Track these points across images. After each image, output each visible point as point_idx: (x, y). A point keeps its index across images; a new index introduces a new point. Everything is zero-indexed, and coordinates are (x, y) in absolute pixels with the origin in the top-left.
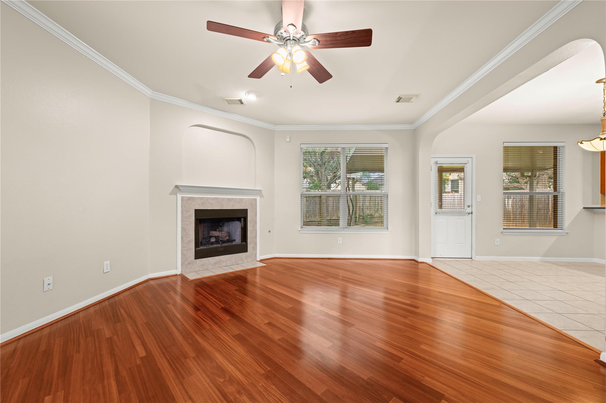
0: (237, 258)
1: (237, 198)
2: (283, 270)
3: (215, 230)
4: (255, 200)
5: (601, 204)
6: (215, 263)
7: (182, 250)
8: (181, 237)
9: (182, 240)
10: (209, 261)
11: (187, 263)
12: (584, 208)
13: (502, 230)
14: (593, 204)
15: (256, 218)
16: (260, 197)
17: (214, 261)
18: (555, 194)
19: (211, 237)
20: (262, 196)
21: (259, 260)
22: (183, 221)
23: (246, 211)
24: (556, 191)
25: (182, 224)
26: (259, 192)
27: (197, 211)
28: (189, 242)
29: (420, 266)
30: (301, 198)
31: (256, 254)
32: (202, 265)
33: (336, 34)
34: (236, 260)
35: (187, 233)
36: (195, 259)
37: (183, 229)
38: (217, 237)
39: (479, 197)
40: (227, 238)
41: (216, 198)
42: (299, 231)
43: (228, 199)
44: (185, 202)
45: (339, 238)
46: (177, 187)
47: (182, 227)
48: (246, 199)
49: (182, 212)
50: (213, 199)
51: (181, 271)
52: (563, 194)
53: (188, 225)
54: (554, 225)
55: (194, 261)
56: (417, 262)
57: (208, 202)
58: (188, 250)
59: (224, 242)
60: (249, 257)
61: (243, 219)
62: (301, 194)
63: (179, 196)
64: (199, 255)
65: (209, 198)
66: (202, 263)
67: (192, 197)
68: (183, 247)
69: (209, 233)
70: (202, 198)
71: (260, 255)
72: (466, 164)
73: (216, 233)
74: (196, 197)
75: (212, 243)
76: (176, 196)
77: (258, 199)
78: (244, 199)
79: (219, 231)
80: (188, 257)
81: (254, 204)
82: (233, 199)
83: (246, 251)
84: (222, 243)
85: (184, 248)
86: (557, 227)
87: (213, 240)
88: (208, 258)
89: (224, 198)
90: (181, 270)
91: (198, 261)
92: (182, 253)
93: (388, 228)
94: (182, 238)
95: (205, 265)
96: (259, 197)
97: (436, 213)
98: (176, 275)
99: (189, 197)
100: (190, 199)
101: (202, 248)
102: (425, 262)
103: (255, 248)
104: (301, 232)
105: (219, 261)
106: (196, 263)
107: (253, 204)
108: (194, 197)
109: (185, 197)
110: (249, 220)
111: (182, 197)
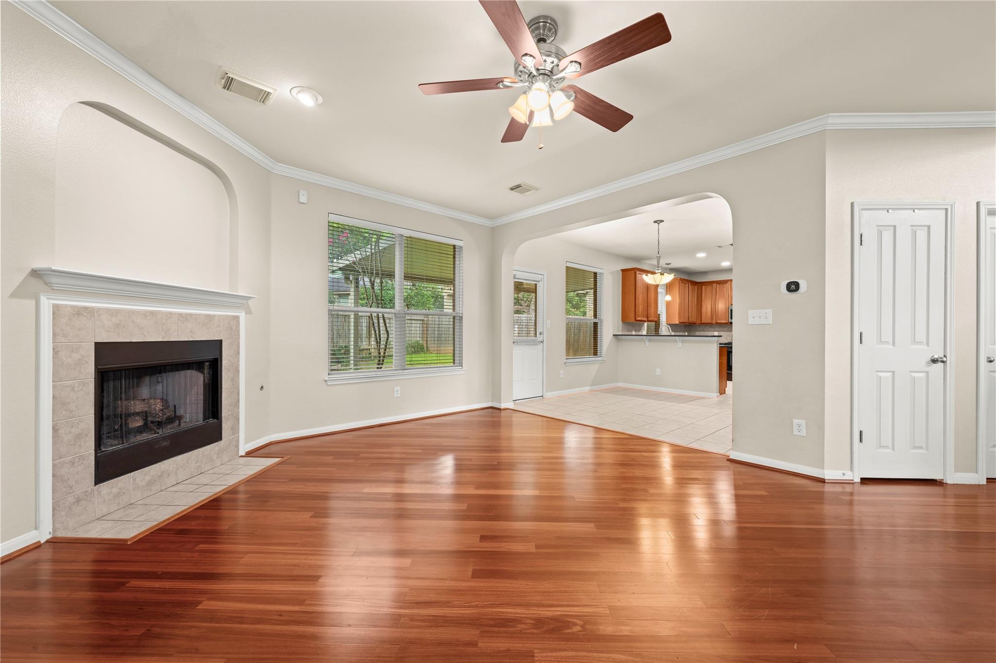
0: (200, 460)
1: (199, 315)
2: (333, 459)
4: (237, 318)
5: (622, 331)
6: (150, 483)
7: (54, 466)
8: (53, 428)
9: (53, 436)
10: (134, 480)
11: (70, 500)
12: (614, 335)
13: (565, 361)
14: (618, 331)
15: (238, 361)
16: (246, 313)
17: (147, 478)
18: (595, 321)
20: (248, 312)
21: (244, 454)
22: (57, 378)
23: (220, 342)
24: (596, 318)
25: (54, 387)
26: (241, 302)
27: (100, 347)
28: (78, 437)
29: (503, 413)
30: (329, 318)
31: (238, 441)
32: (118, 495)
33: (600, 102)
34: (198, 464)
35: (72, 411)
36: (96, 484)
37: (59, 402)
38: (145, 415)
39: (549, 321)
40: (168, 413)
41: (152, 313)
42: (326, 381)
43: (180, 314)
44: (62, 321)
45: (396, 388)
46: (36, 274)
47: (54, 397)
48: (220, 316)
49: (56, 352)
50: (145, 314)
51: (51, 531)
52: (601, 320)
53: (73, 389)
54: (594, 353)
55: (93, 491)
56: (500, 409)
57: (133, 321)
58: (73, 463)
59: (160, 424)
60: (225, 450)
61: (207, 364)
62: (329, 311)
63: (47, 304)
64: (107, 470)
65: (133, 312)
66: (115, 490)
67: (86, 308)
68: (57, 455)
70: (117, 312)
71: (247, 442)
72: (538, 281)
74: (100, 309)
75: (136, 433)
76: (33, 302)
77: (242, 316)
78: (214, 315)
80: (76, 482)
81: (234, 328)
82: (191, 315)
83: (220, 438)
84: (159, 428)
85: (60, 458)
86: (597, 355)
87: (136, 423)
89: (171, 313)
90: (51, 527)
91: (105, 487)
92: (53, 476)
93: (462, 366)
94: (55, 430)
95: (124, 493)
96: (244, 313)
97: (514, 342)
98: (37, 546)
99: (77, 307)
100: (79, 312)
102: (507, 407)
103: (235, 430)
104: (328, 384)
105: (160, 474)
106: (99, 493)
107: (232, 329)
108: (93, 308)
109: (66, 306)
110: (225, 366)
111: (56, 308)
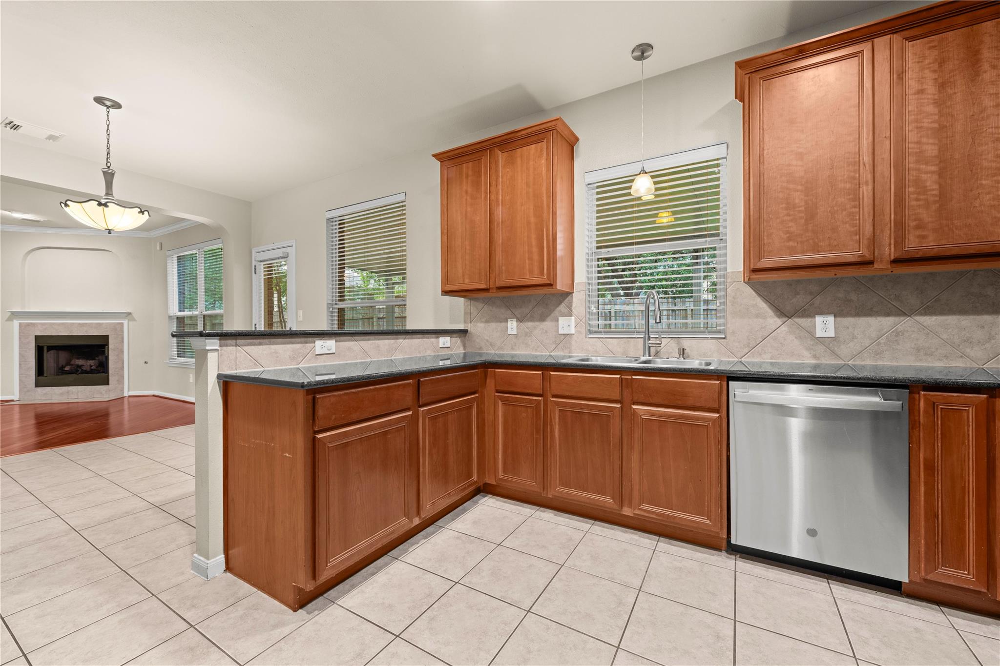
0: (93, 390)
1: (92, 323)
4: (121, 324)
6: (62, 394)
7: (20, 376)
9: (20, 367)
10: (54, 390)
11: (25, 389)
15: (123, 346)
16: (128, 321)
17: (61, 391)
20: (131, 320)
21: (127, 395)
22: (20, 347)
23: (108, 336)
25: (19, 350)
26: (127, 315)
27: (37, 337)
28: (28, 369)
31: (122, 388)
32: (45, 394)
34: (92, 393)
36: (35, 387)
37: (21, 356)
41: (63, 324)
43: (79, 324)
44: (23, 328)
46: (13, 313)
47: (19, 354)
48: (107, 323)
49: (20, 339)
50: (60, 324)
51: (19, 398)
53: (27, 351)
55: (34, 389)
57: (54, 327)
58: (27, 378)
60: (112, 390)
63: (16, 323)
64: (41, 384)
65: (53, 324)
66: (44, 392)
67: (31, 323)
68: (20, 374)
70: (45, 324)
71: (130, 390)
74: (37, 323)
76: (12, 322)
77: (125, 322)
78: (103, 323)
80: (27, 384)
82: (86, 323)
83: (108, 384)
85: (22, 374)
88: (53, 388)
89: (74, 323)
90: (18, 396)
91: (40, 389)
92: (20, 380)
94: (20, 365)
95: (48, 394)
98: (13, 401)
99: (28, 323)
100: (28, 325)
101: (42, 377)
103: (121, 381)
105: (68, 391)
106: (37, 390)
107: (117, 330)
108: (34, 323)
109: (23, 323)
110: (111, 349)
111: (20, 324)
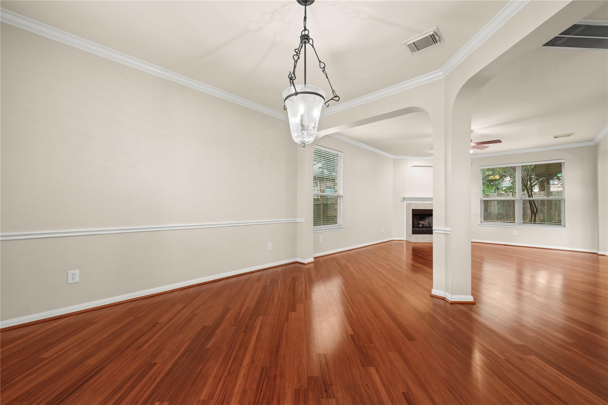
3: (421, 221)
7: (406, 229)
10: (419, 236)
11: (409, 235)
17: (422, 237)
19: (419, 224)
22: (406, 215)
27: (413, 210)
28: (409, 225)
30: (481, 203)
32: (416, 238)
35: (409, 221)
37: (407, 219)
38: (423, 224)
40: (429, 225)
41: (422, 203)
42: (479, 224)
43: (429, 203)
44: (407, 205)
45: (514, 231)
46: (404, 198)
49: (406, 210)
51: (406, 238)
53: (409, 217)
55: (412, 235)
56: (598, 254)
57: (419, 205)
58: (409, 229)
59: (427, 227)
62: (481, 200)
63: (405, 202)
64: (414, 232)
65: (419, 203)
66: (416, 236)
69: (418, 222)
70: (415, 203)
73: (422, 222)
75: (420, 228)
76: (403, 202)
79: (423, 221)
80: (409, 232)
84: (426, 228)
87: (421, 226)
89: (427, 203)
91: (414, 235)
93: (565, 226)
94: (406, 223)
98: (404, 240)
100: (409, 204)
101: (415, 229)
102: (605, 255)
104: (481, 225)
105: (425, 237)
108: (412, 203)
